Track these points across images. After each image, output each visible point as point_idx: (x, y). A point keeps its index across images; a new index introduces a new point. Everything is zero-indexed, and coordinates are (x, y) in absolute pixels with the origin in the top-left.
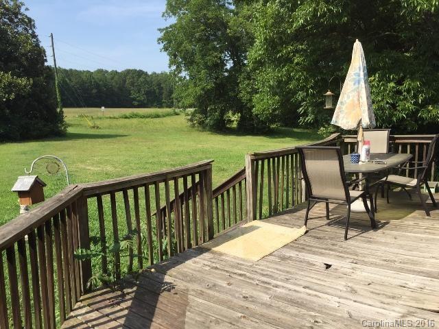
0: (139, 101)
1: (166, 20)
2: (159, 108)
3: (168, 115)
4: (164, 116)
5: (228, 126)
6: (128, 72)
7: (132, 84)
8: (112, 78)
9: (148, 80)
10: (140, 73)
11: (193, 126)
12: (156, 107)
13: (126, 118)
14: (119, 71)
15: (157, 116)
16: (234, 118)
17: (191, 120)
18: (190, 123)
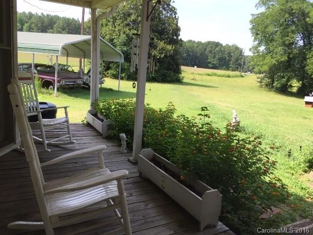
0: (213, 64)
1: (257, 9)
2: (226, 70)
3: (236, 76)
4: (233, 77)
5: (289, 90)
6: (209, 43)
7: (210, 52)
8: (198, 47)
9: (222, 49)
10: (217, 44)
11: (261, 86)
12: (224, 69)
13: (209, 75)
14: (203, 42)
15: (229, 76)
16: (296, 85)
17: (261, 82)
18: (259, 84)
